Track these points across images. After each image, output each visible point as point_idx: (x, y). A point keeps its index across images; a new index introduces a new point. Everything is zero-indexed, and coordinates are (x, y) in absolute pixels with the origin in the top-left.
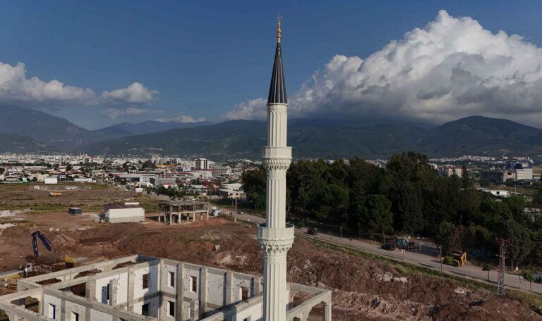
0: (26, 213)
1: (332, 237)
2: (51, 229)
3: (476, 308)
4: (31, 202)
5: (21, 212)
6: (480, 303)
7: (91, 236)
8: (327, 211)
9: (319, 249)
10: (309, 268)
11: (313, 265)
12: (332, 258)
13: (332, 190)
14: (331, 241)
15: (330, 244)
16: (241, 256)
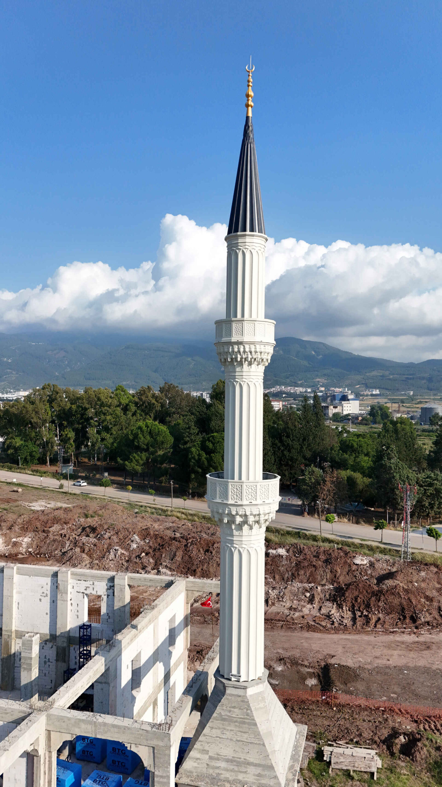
1: (155, 498)
3: (390, 583)
6: (390, 575)
8: (142, 459)
9: (143, 517)
10: (138, 547)
11: (145, 542)
12: (168, 529)
13: (149, 429)
14: (155, 504)
15: (154, 508)
16: (21, 539)
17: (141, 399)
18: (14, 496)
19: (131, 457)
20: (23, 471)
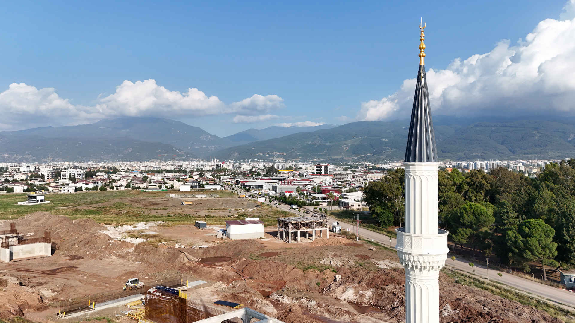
0: (158, 226)
2: (177, 246)
4: (165, 212)
5: (154, 225)
7: (212, 255)
8: (466, 234)
9: (460, 287)
10: (449, 315)
11: (456, 312)
12: (479, 302)
13: (472, 210)
14: (474, 275)
15: (473, 279)
16: (365, 292)
17: (472, 180)
18: (369, 254)
19: (457, 231)
20: (381, 232)
